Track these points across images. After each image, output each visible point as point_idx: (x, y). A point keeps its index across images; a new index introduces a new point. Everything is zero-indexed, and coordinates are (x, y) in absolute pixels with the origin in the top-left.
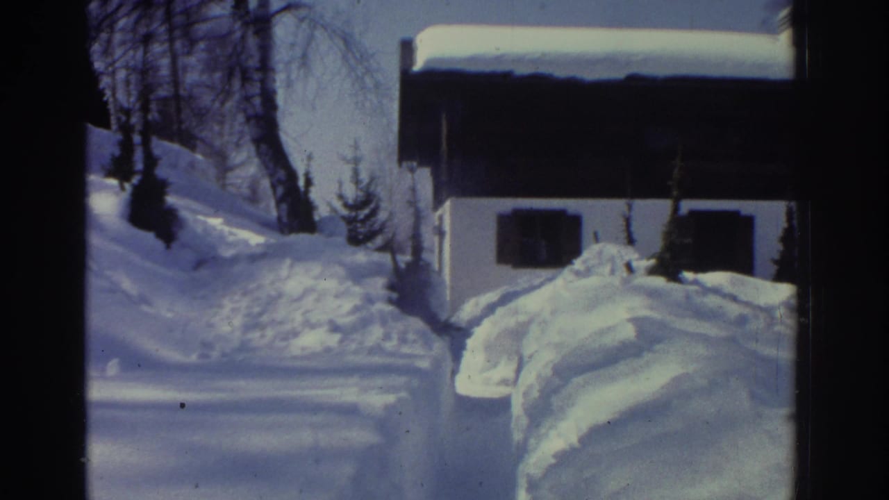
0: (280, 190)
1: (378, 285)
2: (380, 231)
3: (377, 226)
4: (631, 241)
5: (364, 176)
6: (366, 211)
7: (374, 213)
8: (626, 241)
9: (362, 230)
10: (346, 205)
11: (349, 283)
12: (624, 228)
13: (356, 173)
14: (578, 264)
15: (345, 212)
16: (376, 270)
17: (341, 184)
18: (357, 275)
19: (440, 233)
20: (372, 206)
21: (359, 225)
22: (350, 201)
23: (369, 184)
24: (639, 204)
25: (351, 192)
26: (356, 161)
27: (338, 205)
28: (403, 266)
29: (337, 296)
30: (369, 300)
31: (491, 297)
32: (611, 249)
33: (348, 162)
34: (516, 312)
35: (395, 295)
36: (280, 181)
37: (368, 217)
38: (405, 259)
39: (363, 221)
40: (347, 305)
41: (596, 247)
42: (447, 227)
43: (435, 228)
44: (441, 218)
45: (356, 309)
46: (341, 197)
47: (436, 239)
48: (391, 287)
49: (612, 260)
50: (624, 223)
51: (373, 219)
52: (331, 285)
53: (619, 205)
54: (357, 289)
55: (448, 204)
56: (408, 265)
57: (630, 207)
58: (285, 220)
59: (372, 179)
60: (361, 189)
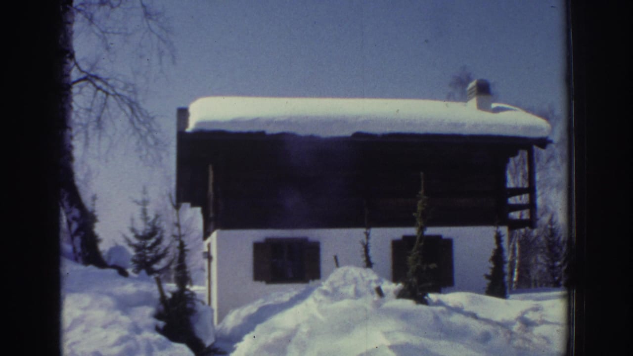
0: (75, 226)
1: (146, 314)
2: (163, 255)
3: (161, 251)
4: (369, 264)
5: (151, 215)
6: (153, 240)
7: (159, 241)
8: (365, 264)
9: (149, 255)
10: (137, 236)
11: (118, 313)
12: (364, 253)
13: (144, 212)
14: (325, 285)
15: (136, 241)
16: (143, 300)
17: (132, 220)
18: (125, 305)
19: (208, 256)
20: (157, 236)
21: (147, 251)
22: (140, 234)
23: (154, 221)
24: (375, 232)
25: (141, 227)
26: (145, 203)
27: (131, 236)
28: (169, 295)
29: (105, 327)
30: (137, 330)
31: (251, 309)
32: (355, 271)
33: (137, 203)
34: (274, 329)
35: (161, 324)
36: (74, 219)
37: (154, 245)
38: (171, 287)
39: (150, 248)
40: (114, 335)
41: (340, 271)
42: (214, 253)
43: (205, 253)
44: (209, 246)
45: (122, 340)
46: (133, 230)
47: (206, 262)
48: (158, 316)
49: (355, 281)
50: (363, 249)
51: (158, 246)
52: (99, 315)
53: (358, 233)
54: (125, 319)
55: (214, 235)
56: (174, 294)
57: (368, 235)
58: (79, 250)
59: (157, 216)
60: (149, 224)
